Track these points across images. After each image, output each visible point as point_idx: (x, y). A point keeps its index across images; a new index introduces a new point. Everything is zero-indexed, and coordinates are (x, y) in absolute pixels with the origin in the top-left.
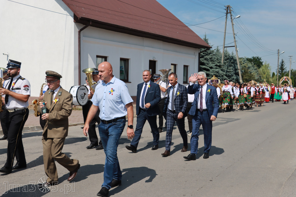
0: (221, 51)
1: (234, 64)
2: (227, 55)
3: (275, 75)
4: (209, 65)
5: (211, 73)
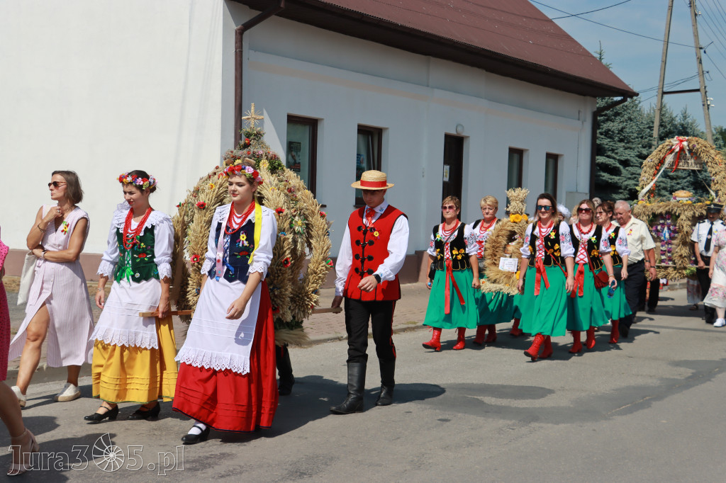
4: (617, 153)
5: (626, 183)
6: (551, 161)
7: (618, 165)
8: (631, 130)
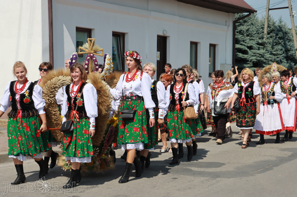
1: (285, 41)
4: (246, 43)
5: (251, 58)
6: (212, 48)
7: (246, 49)
8: (253, 29)
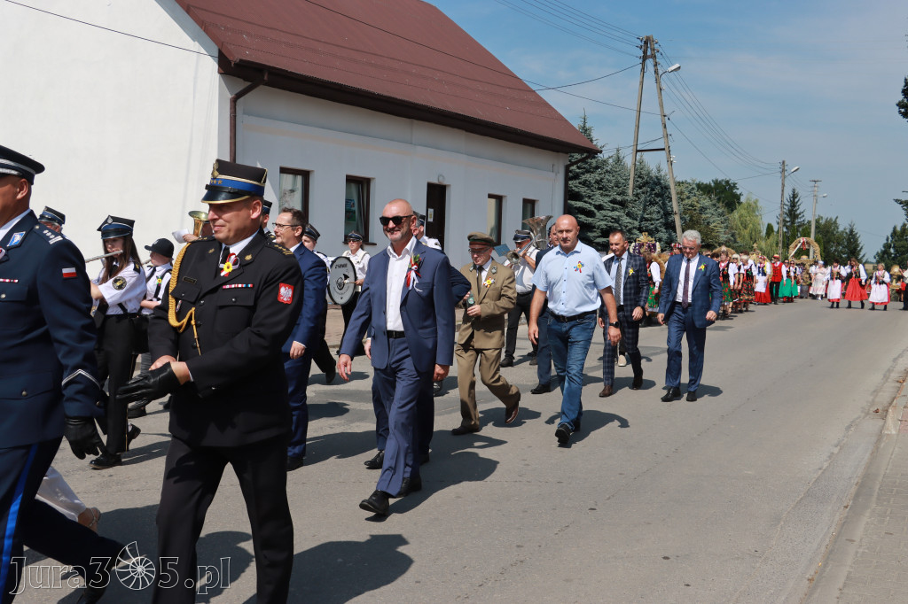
0: (628, 161)
1: (664, 200)
2: (643, 172)
3: (773, 231)
5: (599, 223)
6: (529, 206)
